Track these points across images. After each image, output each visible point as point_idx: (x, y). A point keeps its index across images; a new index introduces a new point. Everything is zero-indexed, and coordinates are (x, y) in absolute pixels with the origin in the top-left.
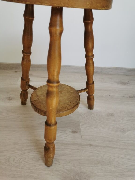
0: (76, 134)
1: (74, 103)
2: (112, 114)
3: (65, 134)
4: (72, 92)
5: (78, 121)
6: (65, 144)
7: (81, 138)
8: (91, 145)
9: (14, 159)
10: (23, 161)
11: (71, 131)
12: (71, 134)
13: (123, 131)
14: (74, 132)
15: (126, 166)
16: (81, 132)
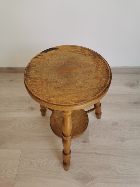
0: (85, 144)
1: (83, 127)
2: (117, 123)
3: (77, 144)
4: (82, 114)
5: (88, 131)
6: (78, 153)
7: (89, 147)
8: (96, 153)
9: (43, 165)
10: (49, 166)
11: (82, 140)
12: (82, 143)
13: (123, 140)
14: (84, 142)
15: (121, 171)
16: (90, 142)
